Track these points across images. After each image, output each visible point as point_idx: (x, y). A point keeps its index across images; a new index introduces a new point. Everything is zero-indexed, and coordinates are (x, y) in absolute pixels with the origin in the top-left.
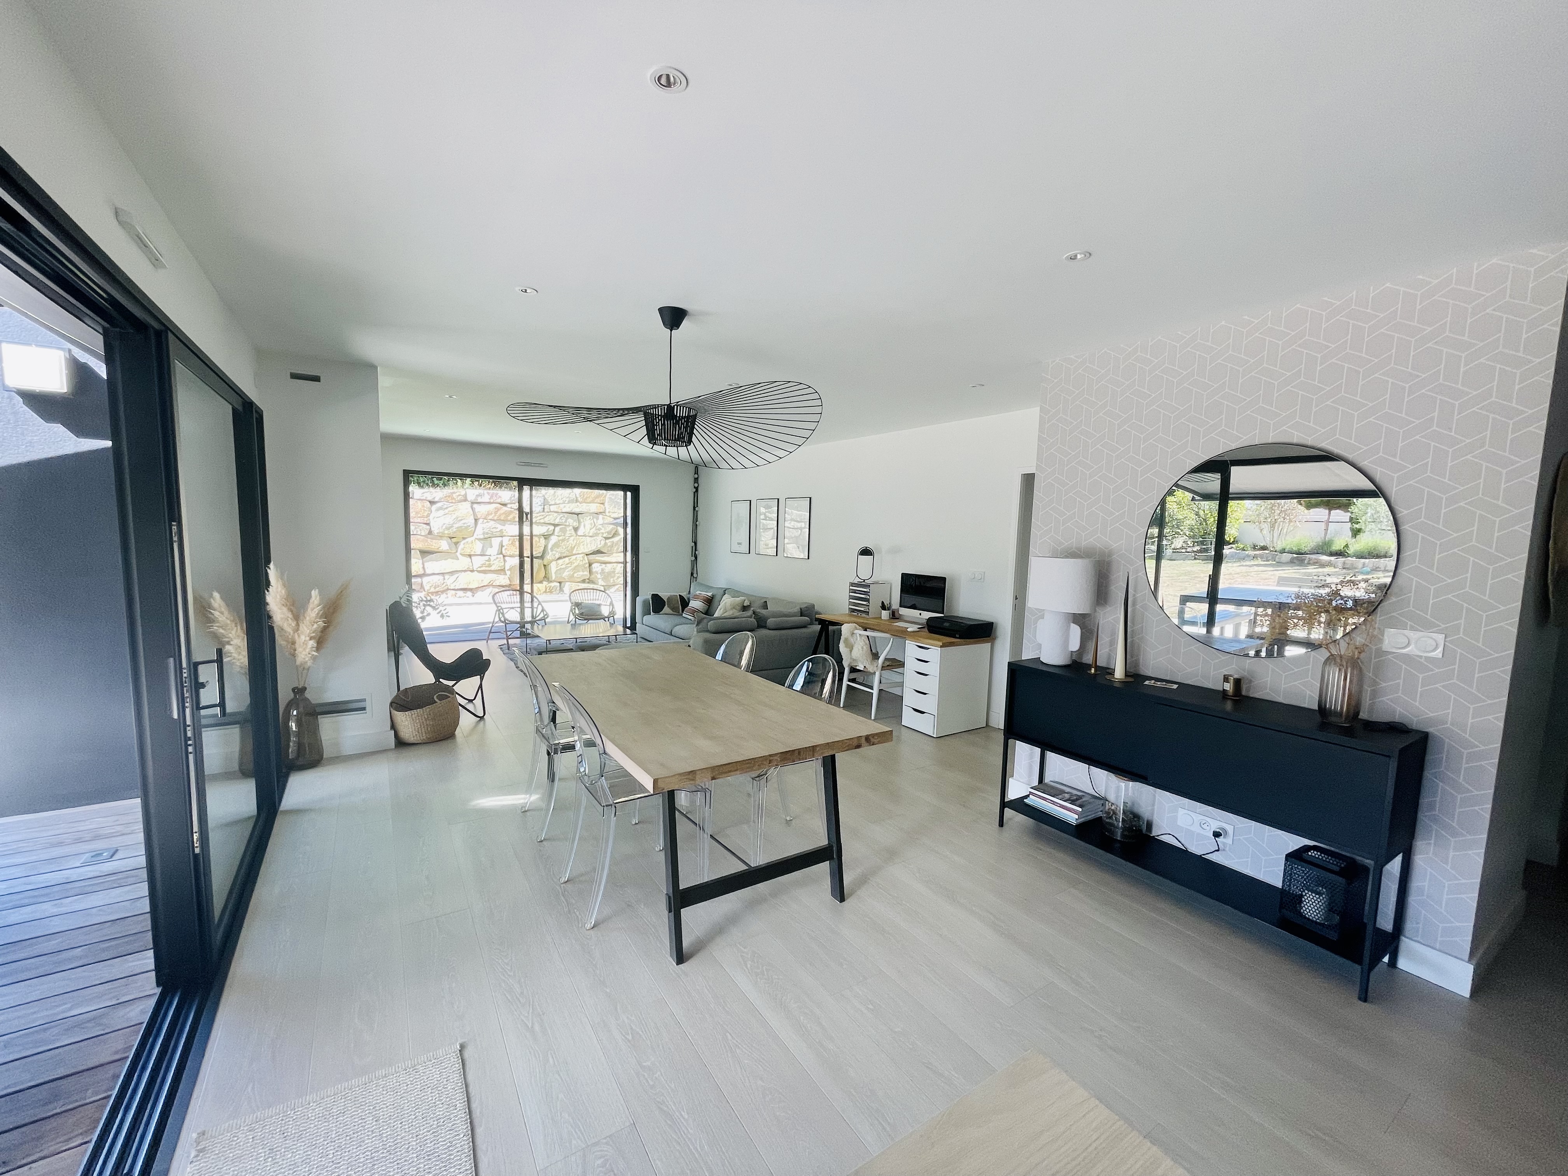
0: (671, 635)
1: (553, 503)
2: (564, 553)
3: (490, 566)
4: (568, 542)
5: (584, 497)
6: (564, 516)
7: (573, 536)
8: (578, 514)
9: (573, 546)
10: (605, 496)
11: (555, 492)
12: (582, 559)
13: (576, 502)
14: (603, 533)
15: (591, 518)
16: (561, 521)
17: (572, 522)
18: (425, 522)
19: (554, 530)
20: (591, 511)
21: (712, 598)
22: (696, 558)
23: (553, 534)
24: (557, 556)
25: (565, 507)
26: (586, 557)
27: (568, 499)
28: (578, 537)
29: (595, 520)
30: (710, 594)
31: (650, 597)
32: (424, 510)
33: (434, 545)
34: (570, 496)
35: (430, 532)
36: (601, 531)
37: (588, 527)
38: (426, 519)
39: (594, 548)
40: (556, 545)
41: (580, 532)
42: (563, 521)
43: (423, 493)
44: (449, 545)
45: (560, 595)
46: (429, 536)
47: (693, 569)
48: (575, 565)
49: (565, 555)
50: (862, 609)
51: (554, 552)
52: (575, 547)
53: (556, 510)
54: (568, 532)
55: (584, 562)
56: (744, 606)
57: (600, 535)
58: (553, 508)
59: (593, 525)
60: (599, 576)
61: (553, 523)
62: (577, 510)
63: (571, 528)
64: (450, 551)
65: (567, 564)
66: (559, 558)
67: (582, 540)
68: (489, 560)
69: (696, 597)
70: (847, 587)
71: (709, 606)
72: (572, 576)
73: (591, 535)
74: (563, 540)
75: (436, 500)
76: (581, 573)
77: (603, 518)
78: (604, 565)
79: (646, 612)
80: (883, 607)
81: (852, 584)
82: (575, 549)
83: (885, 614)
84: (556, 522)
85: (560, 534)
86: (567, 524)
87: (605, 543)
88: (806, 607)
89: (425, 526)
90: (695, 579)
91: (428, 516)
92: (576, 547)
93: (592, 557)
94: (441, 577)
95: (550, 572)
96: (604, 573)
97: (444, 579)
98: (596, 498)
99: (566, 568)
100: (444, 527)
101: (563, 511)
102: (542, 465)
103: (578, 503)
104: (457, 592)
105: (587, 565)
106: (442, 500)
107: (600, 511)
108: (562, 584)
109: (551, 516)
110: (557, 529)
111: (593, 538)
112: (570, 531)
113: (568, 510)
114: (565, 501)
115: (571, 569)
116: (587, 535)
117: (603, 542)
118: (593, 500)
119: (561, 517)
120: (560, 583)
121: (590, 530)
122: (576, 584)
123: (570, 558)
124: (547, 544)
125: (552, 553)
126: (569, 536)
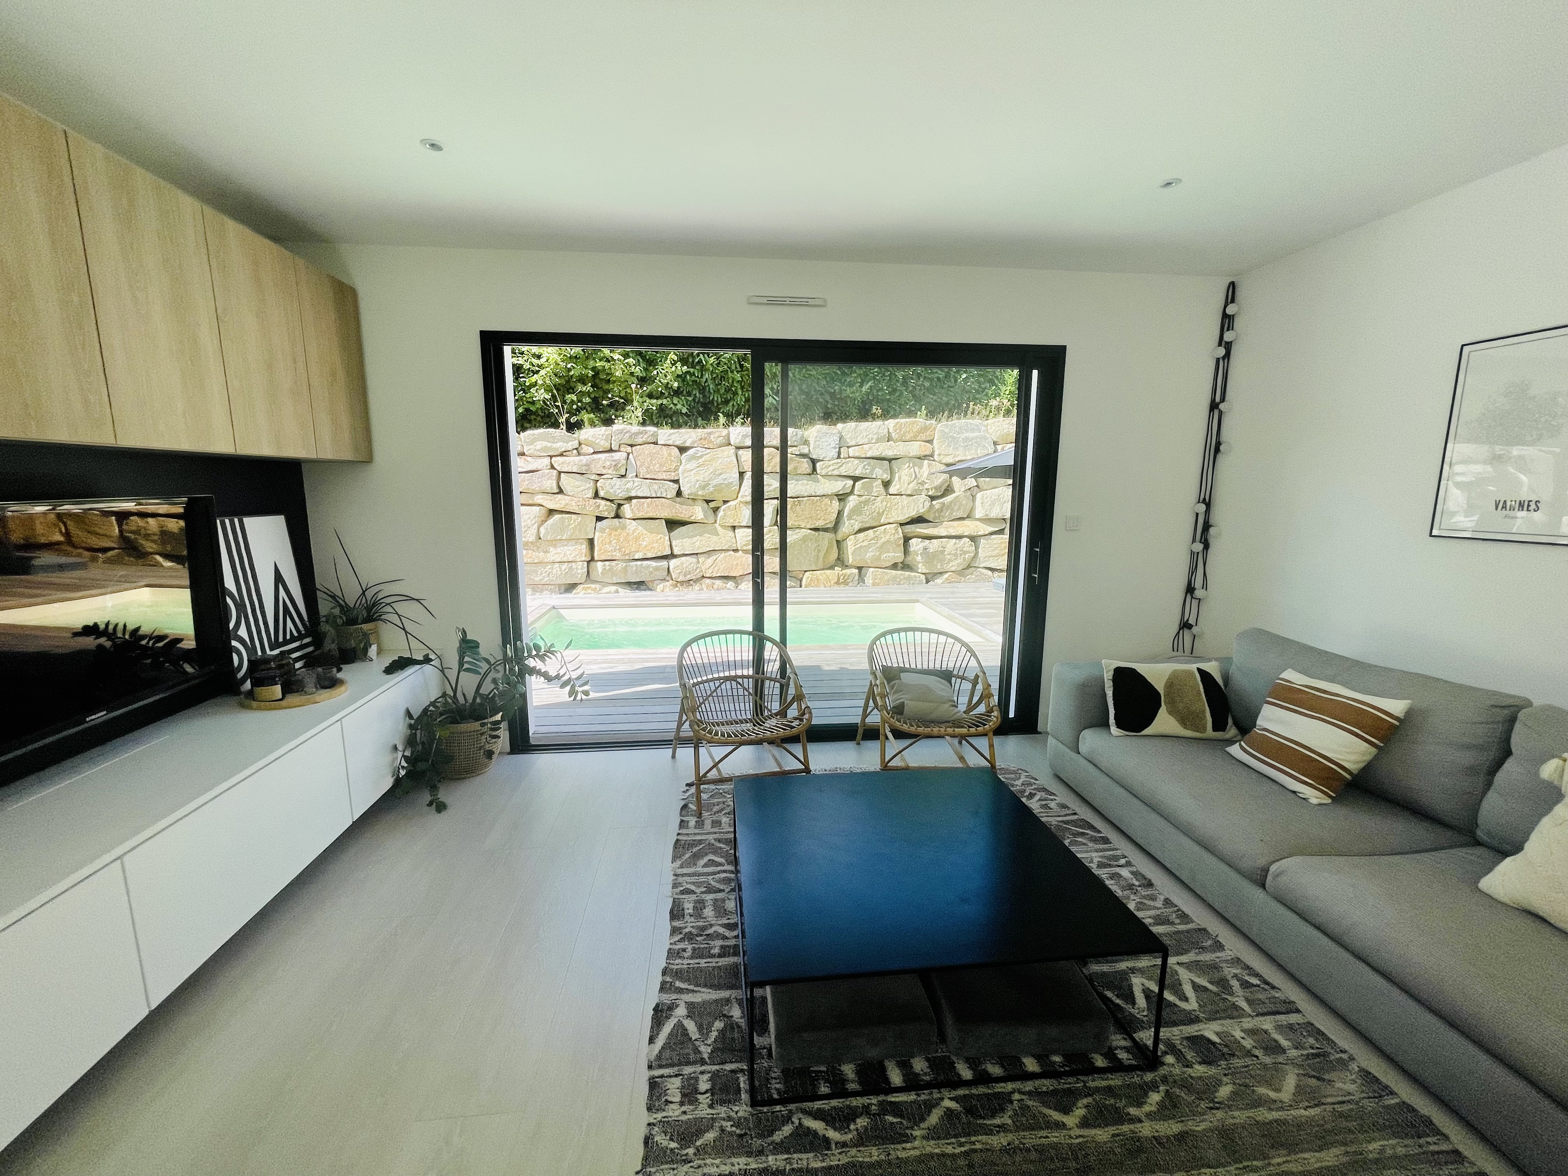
1: (853, 443)
2: (867, 522)
4: (873, 504)
5: (900, 431)
6: (869, 464)
7: (881, 495)
8: (890, 460)
9: (881, 511)
10: (935, 429)
11: (857, 426)
12: (894, 531)
13: (888, 441)
14: (928, 490)
15: (911, 465)
16: (864, 472)
17: (881, 472)
18: (673, 479)
19: (854, 486)
20: (911, 455)
21: (1409, 722)
23: (852, 492)
24: (857, 528)
25: (871, 448)
26: (899, 528)
27: (875, 437)
28: (889, 497)
29: (916, 468)
32: (672, 461)
33: (684, 512)
34: (880, 431)
35: (679, 493)
36: (926, 486)
37: (904, 478)
38: (673, 474)
39: (913, 513)
40: (857, 510)
41: (892, 490)
42: (868, 471)
43: (670, 435)
44: (705, 512)
45: (859, 587)
46: (678, 499)
47: (1193, 574)
48: (883, 540)
49: (868, 525)
51: (852, 521)
52: (883, 512)
53: (857, 454)
54: (875, 490)
55: (896, 536)
57: (924, 493)
58: (852, 452)
59: (914, 476)
60: (919, 558)
61: (853, 474)
62: (890, 453)
63: (879, 482)
64: (706, 522)
65: (872, 540)
66: (861, 530)
67: (896, 501)
69: (1298, 699)
71: (1389, 755)
72: (878, 558)
73: (909, 493)
74: (866, 502)
75: (687, 444)
76: (891, 554)
77: (929, 465)
78: (928, 541)
79: (1091, 719)
82: (884, 516)
84: (857, 473)
85: (862, 493)
86: (874, 476)
87: (931, 506)
89: (672, 483)
91: (676, 470)
92: (885, 513)
94: (692, 559)
95: (845, 551)
97: (698, 562)
98: (919, 433)
99: (868, 546)
100: (697, 486)
101: (868, 456)
103: (891, 443)
104: (714, 581)
105: (902, 541)
106: (696, 445)
107: (925, 453)
108: (864, 570)
109: (850, 465)
110: (859, 484)
111: (911, 498)
112: (878, 487)
113: (876, 454)
114: (872, 439)
115: (877, 548)
116: (903, 493)
117: (927, 504)
118: (914, 437)
119: (864, 466)
120: (860, 569)
121: (909, 484)
122: (884, 570)
123: (875, 529)
124: (844, 507)
125: (849, 523)
126: (875, 494)
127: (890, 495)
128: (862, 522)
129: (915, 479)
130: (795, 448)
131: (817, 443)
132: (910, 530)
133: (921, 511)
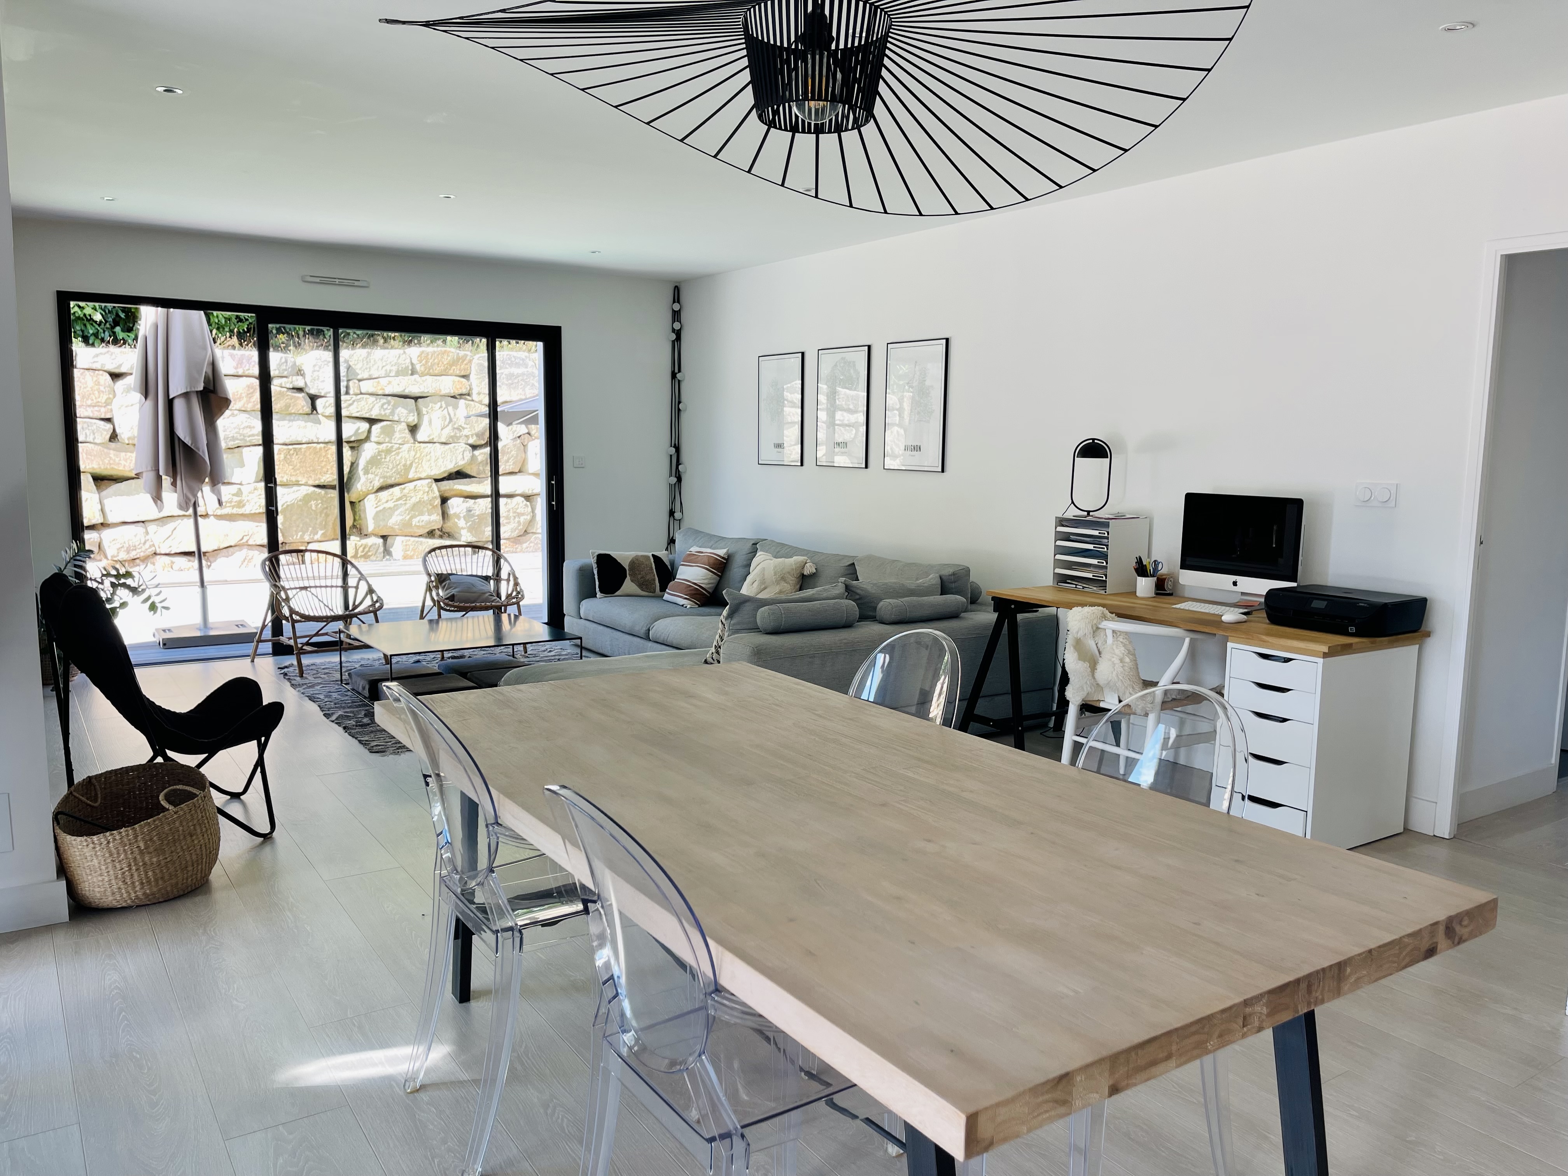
0: (647, 637)
1: (366, 376)
2: (391, 477)
3: (240, 504)
4: (398, 454)
5: (427, 362)
6: (389, 403)
7: (408, 442)
8: (416, 399)
9: (408, 463)
10: (470, 361)
11: (369, 354)
12: (427, 489)
13: (412, 374)
14: (467, 436)
15: (444, 406)
16: (383, 413)
17: (405, 413)
18: (103, 417)
19: (369, 431)
20: (443, 392)
21: (727, 560)
22: (679, 479)
23: (367, 438)
24: (377, 484)
25: (390, 383)
26: (434, 485)
27: (394, 368)
28: (417, 445)
29: (450, 408)
30: (722, 552)
31: (593, 561)
32: (99, 392)
33: (123, 462)
34: (400, 361)
35: (114, 437)
36: (466, 432)
37: (437, 423)
38: (103, 410)
39: (450, 466)
40: (374, 461)
41: (421, 435)
42: (388, 412)
43: (97, 356)
45: (384, 562)
46: (113, 445)
47: (673, 501)
48: (414, 500)
49: (390, 482)
50: (1090, 575)
51: (370, 476)
52: (411, 464)
53: (371, 390)
54: (397, 435)
55: (431, 495)
56: (803, 576)
57: (463, 441)
58: (366, 386)
59: (448, 420)
60: (461, 523)
61: (367, 416)
62: (415, 390)
63: (403, 426)
65: (398, 500)
66: (382, 489)
67: (427, 450)
68: (239, 493)
69: (691, 559)
70: (1050, 529)
71: (721, 577)
72: (408, 524)
73: (443, 440)
74: (388, 451)
75: (123, 370)
76: (426, 518)
77: (467, 406)
78: (473, 501)
79: (586, 592)
80: (1141, 570)
81: (1061, 522)
82: (413, 469)
83: (1145, 586)
84: (374, 415)
85: (381, 440)
86: (396, 418)
87: (473, 456)
88: (954, 574)
89: (102, 423)
90: (677, 523)
91: (108, 403)
92: (414, 465)
93: (447, 485)
95: (362, 516)
96: (473, 516)
98: (451, 366)
99: (396, 507)
101: (387, 393)
102: (356, 283)
103: (416, 376)
105: (438, 501)
107: (460, 392)
108: (389, 540)
109: (363, 403)
110: (376, 428)
111: (447, 447)
112: (401, 433)
113: (397, 390)
114: (390, 371)
115: (406, 510)
116: (435, 440)
117: (468, 454)
118: (445, 370)
119: (383, 405)
120: (384, 537)
121: (442, 429)
122: (417, 539)
123: (403, 486)
124: (357, 459)
125: (367, 478)
126: (399, 442)
127: (420, 442)
128: (384, 477)
129: (449, 423)
130: (285, 379)
131: (316, 374)
132: (448, 487)
133: (461, 463)
